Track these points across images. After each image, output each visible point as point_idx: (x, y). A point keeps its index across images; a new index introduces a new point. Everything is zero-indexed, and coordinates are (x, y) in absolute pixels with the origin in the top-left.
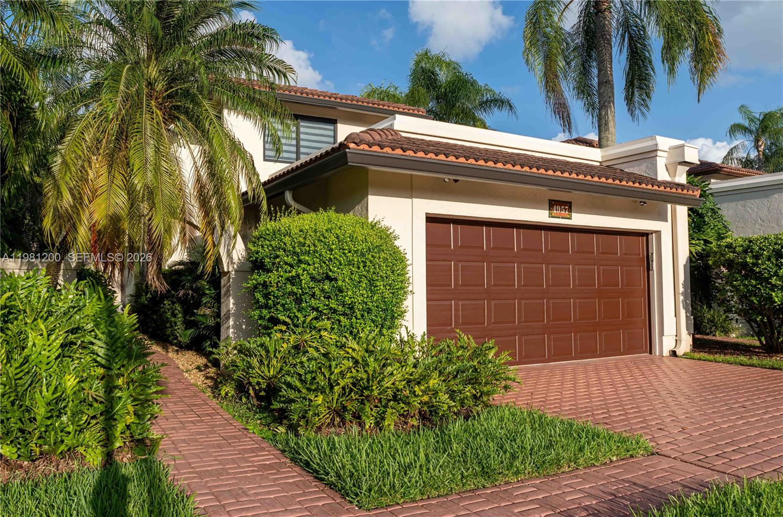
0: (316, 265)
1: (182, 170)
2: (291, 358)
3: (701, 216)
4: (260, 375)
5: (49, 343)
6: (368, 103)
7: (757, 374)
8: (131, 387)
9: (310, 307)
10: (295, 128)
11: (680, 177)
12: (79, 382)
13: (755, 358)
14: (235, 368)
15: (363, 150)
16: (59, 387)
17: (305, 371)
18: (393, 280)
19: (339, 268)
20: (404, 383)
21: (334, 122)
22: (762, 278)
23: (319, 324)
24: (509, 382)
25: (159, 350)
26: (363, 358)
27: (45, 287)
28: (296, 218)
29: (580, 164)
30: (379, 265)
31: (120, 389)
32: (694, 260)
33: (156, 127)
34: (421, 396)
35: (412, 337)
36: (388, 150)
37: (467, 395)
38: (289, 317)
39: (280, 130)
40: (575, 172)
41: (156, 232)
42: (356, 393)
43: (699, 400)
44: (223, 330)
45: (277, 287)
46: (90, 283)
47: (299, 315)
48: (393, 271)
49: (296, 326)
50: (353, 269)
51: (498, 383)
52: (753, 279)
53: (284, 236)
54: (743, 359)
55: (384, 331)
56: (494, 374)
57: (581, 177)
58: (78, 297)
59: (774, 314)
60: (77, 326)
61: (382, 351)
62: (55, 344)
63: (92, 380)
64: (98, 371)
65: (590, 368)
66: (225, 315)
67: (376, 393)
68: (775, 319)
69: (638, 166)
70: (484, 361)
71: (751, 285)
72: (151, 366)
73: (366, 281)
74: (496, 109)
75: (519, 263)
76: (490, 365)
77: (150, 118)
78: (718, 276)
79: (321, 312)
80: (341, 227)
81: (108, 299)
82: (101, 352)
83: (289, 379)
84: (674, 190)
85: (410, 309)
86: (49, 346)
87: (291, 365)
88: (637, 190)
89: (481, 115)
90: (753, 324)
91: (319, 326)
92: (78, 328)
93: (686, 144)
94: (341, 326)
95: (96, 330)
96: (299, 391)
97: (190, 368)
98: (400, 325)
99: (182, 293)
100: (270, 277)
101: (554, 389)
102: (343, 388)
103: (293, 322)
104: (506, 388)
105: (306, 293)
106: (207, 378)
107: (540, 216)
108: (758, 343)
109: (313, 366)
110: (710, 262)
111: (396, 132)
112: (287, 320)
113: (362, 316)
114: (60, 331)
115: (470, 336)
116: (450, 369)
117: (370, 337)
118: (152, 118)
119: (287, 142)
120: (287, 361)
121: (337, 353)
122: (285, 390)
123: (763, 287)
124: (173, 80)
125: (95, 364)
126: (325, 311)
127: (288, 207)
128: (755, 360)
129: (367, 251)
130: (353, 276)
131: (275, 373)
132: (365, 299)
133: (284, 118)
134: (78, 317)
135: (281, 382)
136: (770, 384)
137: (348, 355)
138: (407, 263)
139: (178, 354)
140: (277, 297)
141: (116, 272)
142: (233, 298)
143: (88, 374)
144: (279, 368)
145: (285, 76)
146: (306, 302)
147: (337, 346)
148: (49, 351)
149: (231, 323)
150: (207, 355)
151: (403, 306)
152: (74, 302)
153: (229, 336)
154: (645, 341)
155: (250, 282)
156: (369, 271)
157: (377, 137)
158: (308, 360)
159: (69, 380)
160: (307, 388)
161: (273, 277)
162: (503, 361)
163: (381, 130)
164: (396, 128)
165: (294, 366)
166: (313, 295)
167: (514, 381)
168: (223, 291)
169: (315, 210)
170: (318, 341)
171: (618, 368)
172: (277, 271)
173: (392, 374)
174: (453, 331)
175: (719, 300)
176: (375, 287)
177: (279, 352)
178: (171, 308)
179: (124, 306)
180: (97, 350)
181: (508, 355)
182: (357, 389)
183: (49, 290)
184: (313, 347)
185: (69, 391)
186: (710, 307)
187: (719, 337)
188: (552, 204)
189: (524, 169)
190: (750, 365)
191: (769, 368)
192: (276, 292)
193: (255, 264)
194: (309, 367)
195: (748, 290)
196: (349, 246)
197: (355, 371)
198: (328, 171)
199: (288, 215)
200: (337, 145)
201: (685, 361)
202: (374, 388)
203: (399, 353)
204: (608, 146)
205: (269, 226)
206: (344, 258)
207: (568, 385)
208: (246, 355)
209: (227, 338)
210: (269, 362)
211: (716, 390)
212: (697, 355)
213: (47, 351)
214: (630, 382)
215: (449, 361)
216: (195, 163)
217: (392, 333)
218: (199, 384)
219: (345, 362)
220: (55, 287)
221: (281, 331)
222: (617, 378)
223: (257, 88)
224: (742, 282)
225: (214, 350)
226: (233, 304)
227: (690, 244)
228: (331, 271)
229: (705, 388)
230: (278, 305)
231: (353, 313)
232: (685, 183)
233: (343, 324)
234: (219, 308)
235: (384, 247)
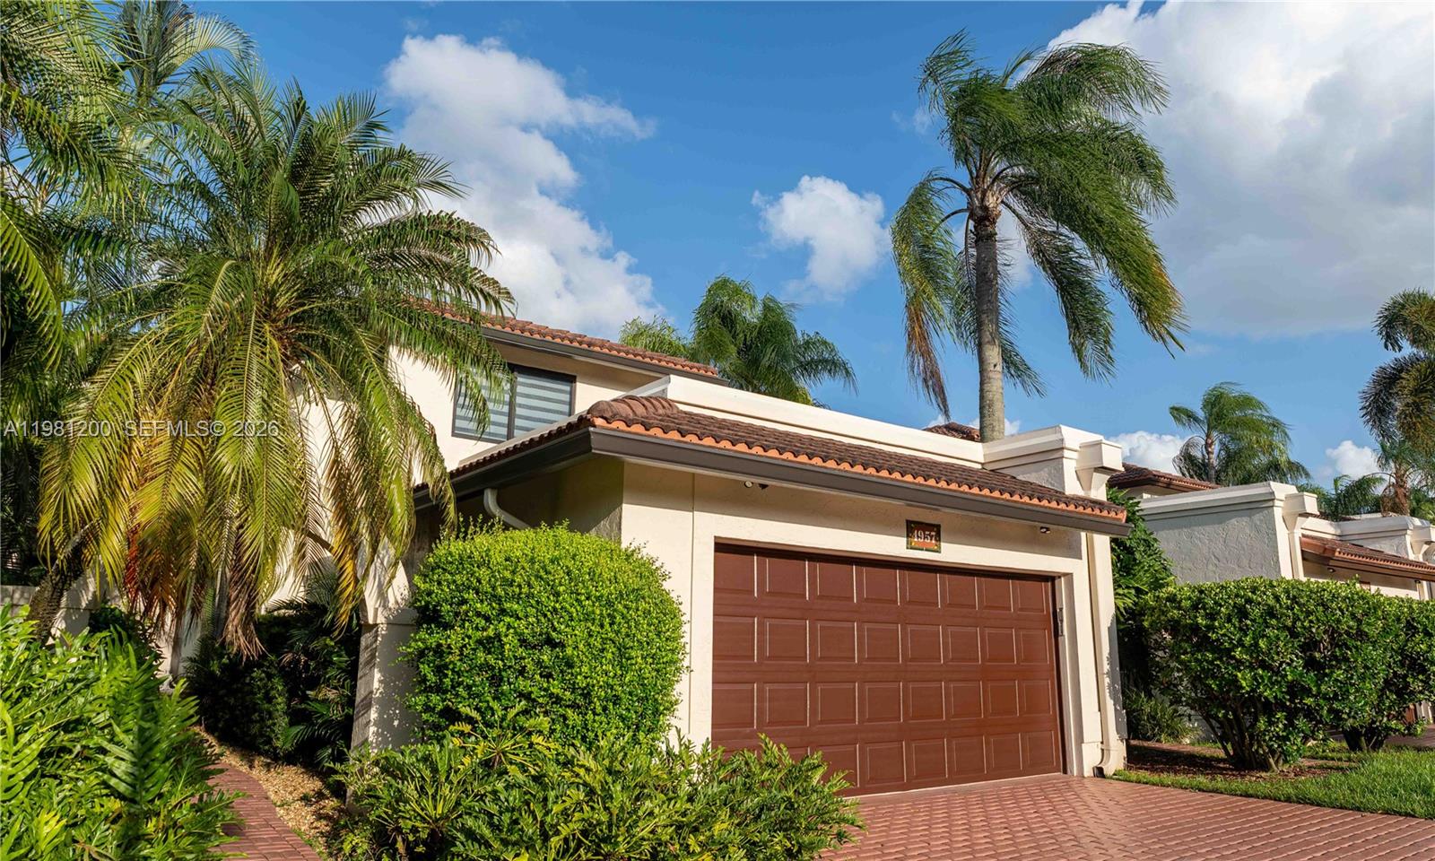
0: (530, 620)
1: (309, 444)
2: (476, 783)
3: (1129, 551)
4: (419, 815)
5: (15, 748)
6: (627, 353)
7: (1224, 805)
8: (172, 838)
9: (515, 691)
10: (509, 385)
11: (1098, 489)
12: (66, 826)
13: (1219, 778)
14: (372, 800)
15: (617, 430)
16: (25, 837)
17: (500, 807)
18: (658, 648)
19: (567, 626)
20: (670, 830)
21: (570, 379)
22: (1221, 650)
23: (529, 723)
24: (844, 827)
25: (234, 763)
26: (604, 785)
27: (22, 641)
28: (501, 536)
29: (953, 465)
30: (636, 623)
31: (150, 841)
32: (1122, 619)
33: (269, 367)
34: (700, 853)
35: (687, 747)
36: (656, 432)
37: (777, 850)
38: (477, 709)
39: (485, 388)
40: (944, 478)
41: (250, 550)
42: (588, 850)
43: (1139, 851)
44: (356, 729)
45: (461, 654)
46: (115, 635)
47: (495, 705)
48: (660, 632)
49: (489, 725)
50: (593, 628)
51: (827, 828)
52: (1208, 651)
53: (478, 567)
54: (1202, 780)
55: (641, 736)
56: (821, 813)
57: (954, 486)
58: (87, 661)
59: (1243, 705)
60: (77, 716)
61: (636, 772)
62: (27, 751)
63: (93, 824)
64: (110, 805)
65: (973, 799)
66: (362, 701)
67: (622, 848)
68: (1245, 714)
69: (1036, 472)
70: (805, 790)
71: (1207, 661)
72: (216, 797)
73: (614, 650)
74: (826, 374)
75: (861, 622)
76: (814, 796)
77: (259, 353)
78: (1159, 646)
79: (534, 700)
80: (575, 555)
81: (144, 667)
82: (121, 768)
83: (470, 822)
84: (1089, 511)
85: (685, 697)
86: (15, 754)
87: (476, 796)
88: (1034, 508)
89: (803, 383)
90: (1214, 722)
91: (530, 726)
92: (79, 722)
93: (1104, 441)
94: (567, 726)
95: (115, 726)
96: (487, 845)
97: (290, 798)
98: (668, 725)
99: (288, 657)
100: (449, 637)
101: (918, 837)
102: (566, 840)
103: (483, 718)
104: (840, 836)
105: (510, 667)
106: (320, 817)
107: (893, 545)
108: (1222, 754)
109: (515, 799)
110: (1146, 624)
111: (671, 403)
112: (474, 714)
113: (605, 709)
114: (41, 726)
115: (782, 746)
116: (751, 803)
117: (617, 747)
118: (262, 353)
119: (495, 409)
120: (470, 789)
121: (559, 776)
122: (462, 843)
123: (1223, 663)
124: (306, 294)
125: (104, 792)
126: (541, 700)
127: (488, 517)
128: (1220, 782)
129: (616, 598)
130: (592, 641)
131: (446, 811)
132: (610, 680)
133: (491, 368)
134: (81, 700)
135: (456, 829)
136: (1244, 823)
137: (577, 780)
138: (683, 618)
139: (269, 771)
140: (459, 674)
141: (169, 618)
142: (380, 671)
143: (87, 811)
144: (454, 801)
145: (497, 303)
146: (510, 684)
147: (558, 762)
148: (14, 765)
149: (373, 715)
150: (324, 774)
151: (675, 693)
152: (77, 671)
153: (367, 739)
154: (1055, 752)
155: (413, 644)
156: (619, 631)
157: (640, 410)
158: (506, 788)
159: (47, 823)
160: (502, 840)
161: (454, 638)
162: (835, 790)
163: (646, 399)
164: (670, 396)
165: (481, 799)
166: (522, 672)
167: (852, 824)
168: (364, 657)
169: (534, 525)
170: (525, 753)
171: (1016, 799)
172: (462, 626)
173: (651, 814)
174: (753, 736)
175: (1162, 684)
176: (628, 659)
177: (456, 772)
178: (265, 686)
179: (176, 680)
180: (112, 765)
181: (844, 778)
182: (591, 841)
183: (32, 646)
184: (516, 764)
185: (43, 846)
186: (1150, 696)
187: (1166, 744)
188: (912, 528)
189: (868, 472)
190: (1212, 791)
191: (1241, 795)
192: (458, 664)
193: (424, 614)
194: (507, 800)
195: (1203, 669)
196: (588, 588)
197: (588, 809)
198: (559, 461)
199: (487, 532)
200: (574, 419)
201: (1118, 785)
202: (620, 839)
203: (665, 776)
204: (993, 439)
205: (452, 549)
206: (578, 608)
207: (940, 829)
208: (395, 777)
209: (363, 743)
210: (436, 791)
211: (1166, 834)
212: (1133, 775)
213: (9, 764)
214: (1035, 823)
215: (748, 789)
216: (333, 433)
217: (653, 739)
218: (303, 829)
219: (572, 792)
220: (46, 639)
221: (462, 734)
222: (1015, 816)
223: (447, 315)
224: (1193, 655)
225: (338, 766)
226: (380, 682)
227: (1116, 594)
228: (555, 630)
229: (1149, 831)
230: (459, 686)
231: (591, 702)
232: (1105, 500)
233: (570, 723)
234: (353, 688)
235: (645, 592)
